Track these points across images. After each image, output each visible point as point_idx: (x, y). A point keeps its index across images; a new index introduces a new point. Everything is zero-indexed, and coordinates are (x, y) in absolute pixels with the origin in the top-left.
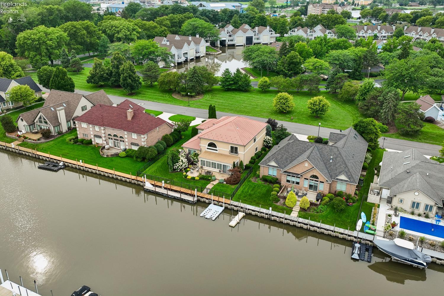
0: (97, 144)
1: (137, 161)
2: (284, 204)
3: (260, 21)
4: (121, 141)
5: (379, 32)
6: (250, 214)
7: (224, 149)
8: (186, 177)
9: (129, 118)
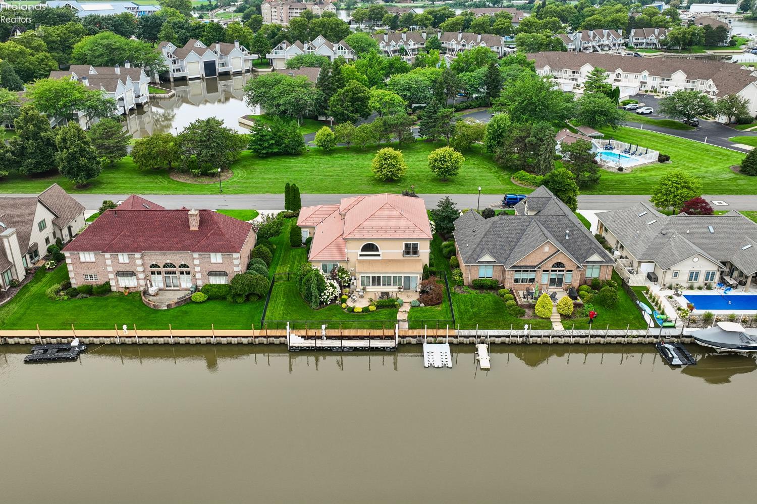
0: (127, 288)
1: (235, 302)
2: (536, 316)
3: (214, 34)
4: (182, 273)
5: (406, 43)
6: (462, 343)
7: (392, 251)
8: (351, 310)
9: (194, 226)
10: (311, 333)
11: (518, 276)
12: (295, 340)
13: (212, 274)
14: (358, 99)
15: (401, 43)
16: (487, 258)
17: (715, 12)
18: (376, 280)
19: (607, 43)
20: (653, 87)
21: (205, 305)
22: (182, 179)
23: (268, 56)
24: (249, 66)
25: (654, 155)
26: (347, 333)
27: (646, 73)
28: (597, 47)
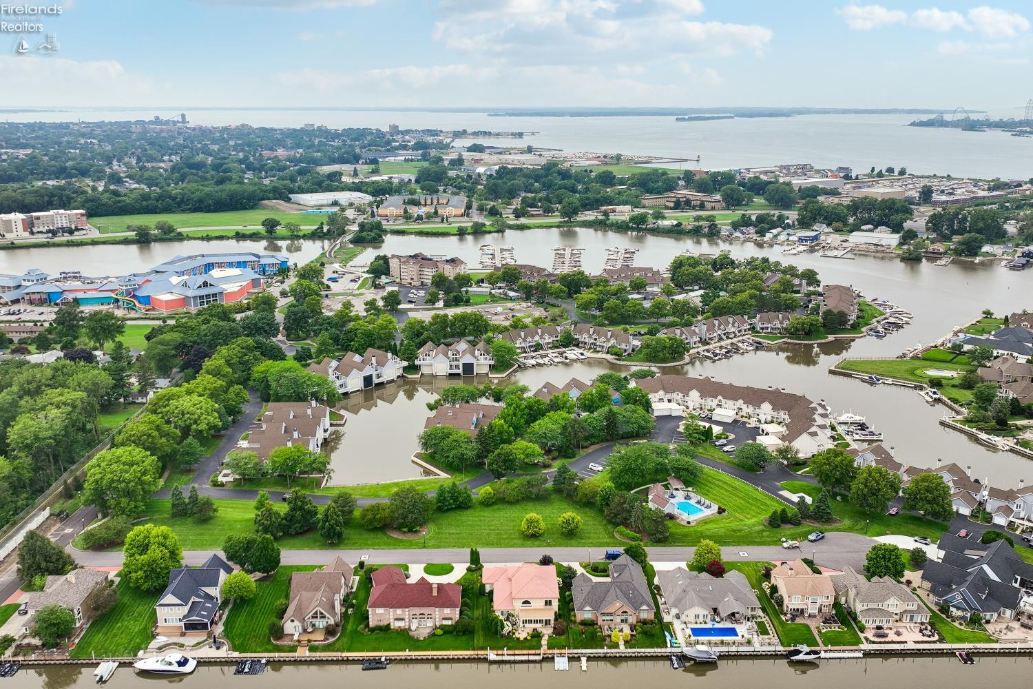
0: (399, 627)
1: (457, 635)
2: (611, 641)
3: (367, 339)
4: (428, 618)
5: (541, 337)
6: (574, 657)
7: (538, 604)
8: (518, 639)
9: (435, 593)
10: (500, 652)
11: (604, 618)
12: (492, 656)
13: (444, 619)
14: (509, 460)
15: (537, 338)
16: (588, 608)
18: (530, 621)
19: (733, 330)
20: (747, 413)
21: (442, 637)
22: (396, 535)
23: (417, 362)
24: (400, 372)
25: (715, 508)
26: (517, 652)
27: (741, 401)
28: (723, 336)
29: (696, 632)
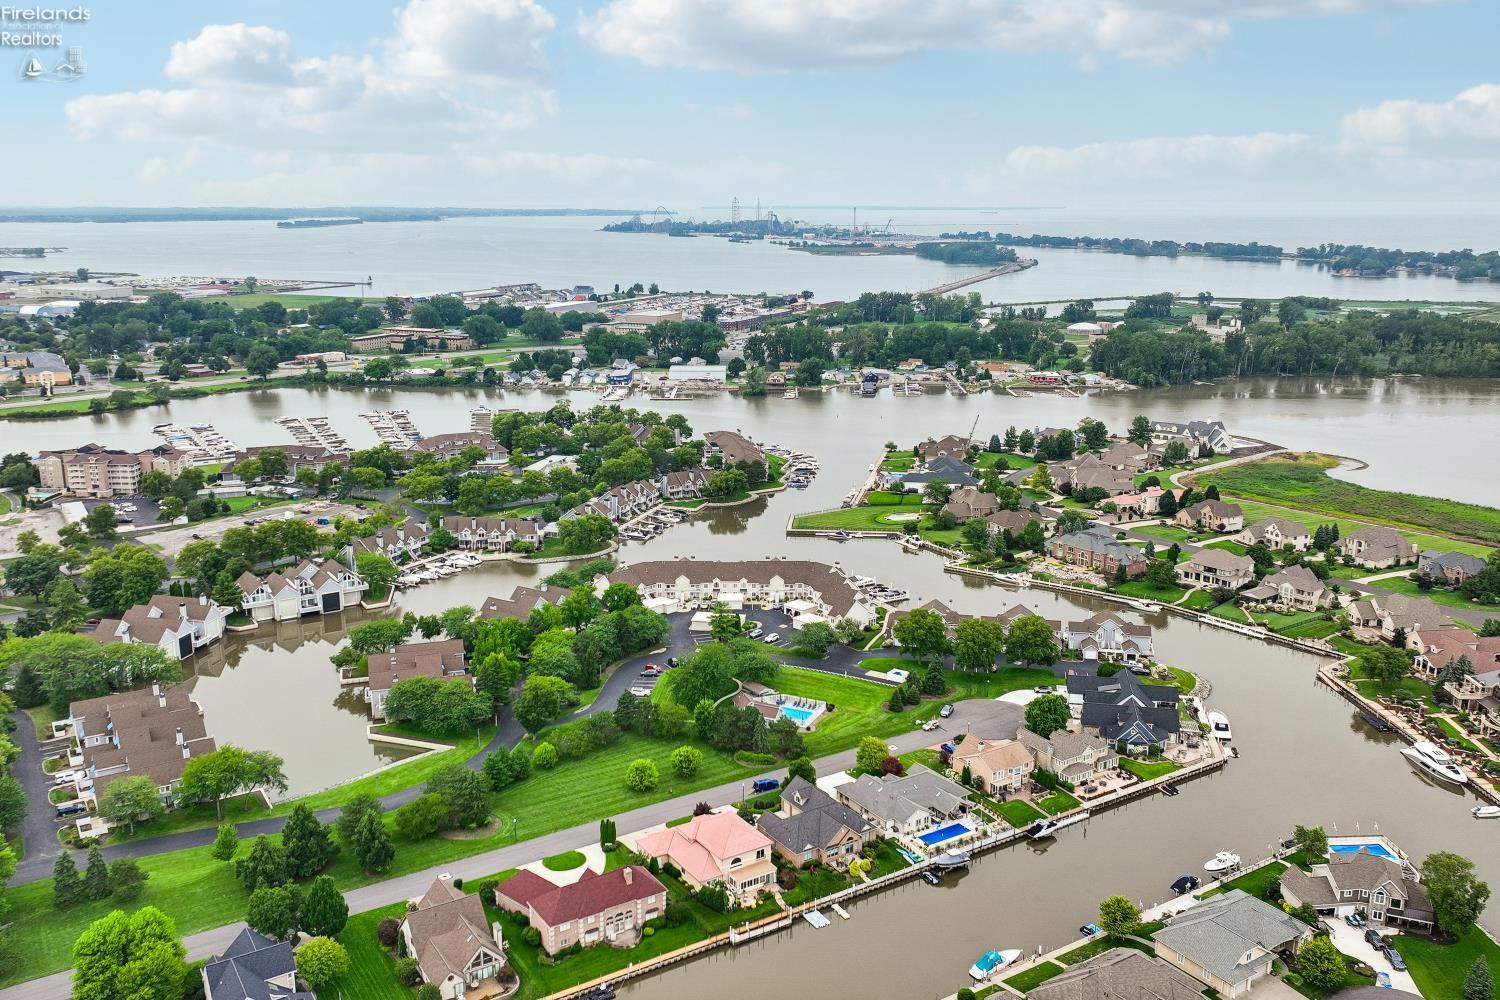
2: (852, 877)
4: (627, 918)
7: (749, 859)
8: (749, 908)
9: (630, 881)
10: (742, 929)
11: (829, 853)
12: (734, 936)
13: (648, 912)
15: (400, 544)
16: (809, 846)
17: (703, 380)
18: (750, 883)
20: (754, 594)
21: (657, 935)
23: (245, 606)
24: (225, 624)
25: (823, 707)
26: (761, 923)
27: (744, 581)
29: (928, 839)
